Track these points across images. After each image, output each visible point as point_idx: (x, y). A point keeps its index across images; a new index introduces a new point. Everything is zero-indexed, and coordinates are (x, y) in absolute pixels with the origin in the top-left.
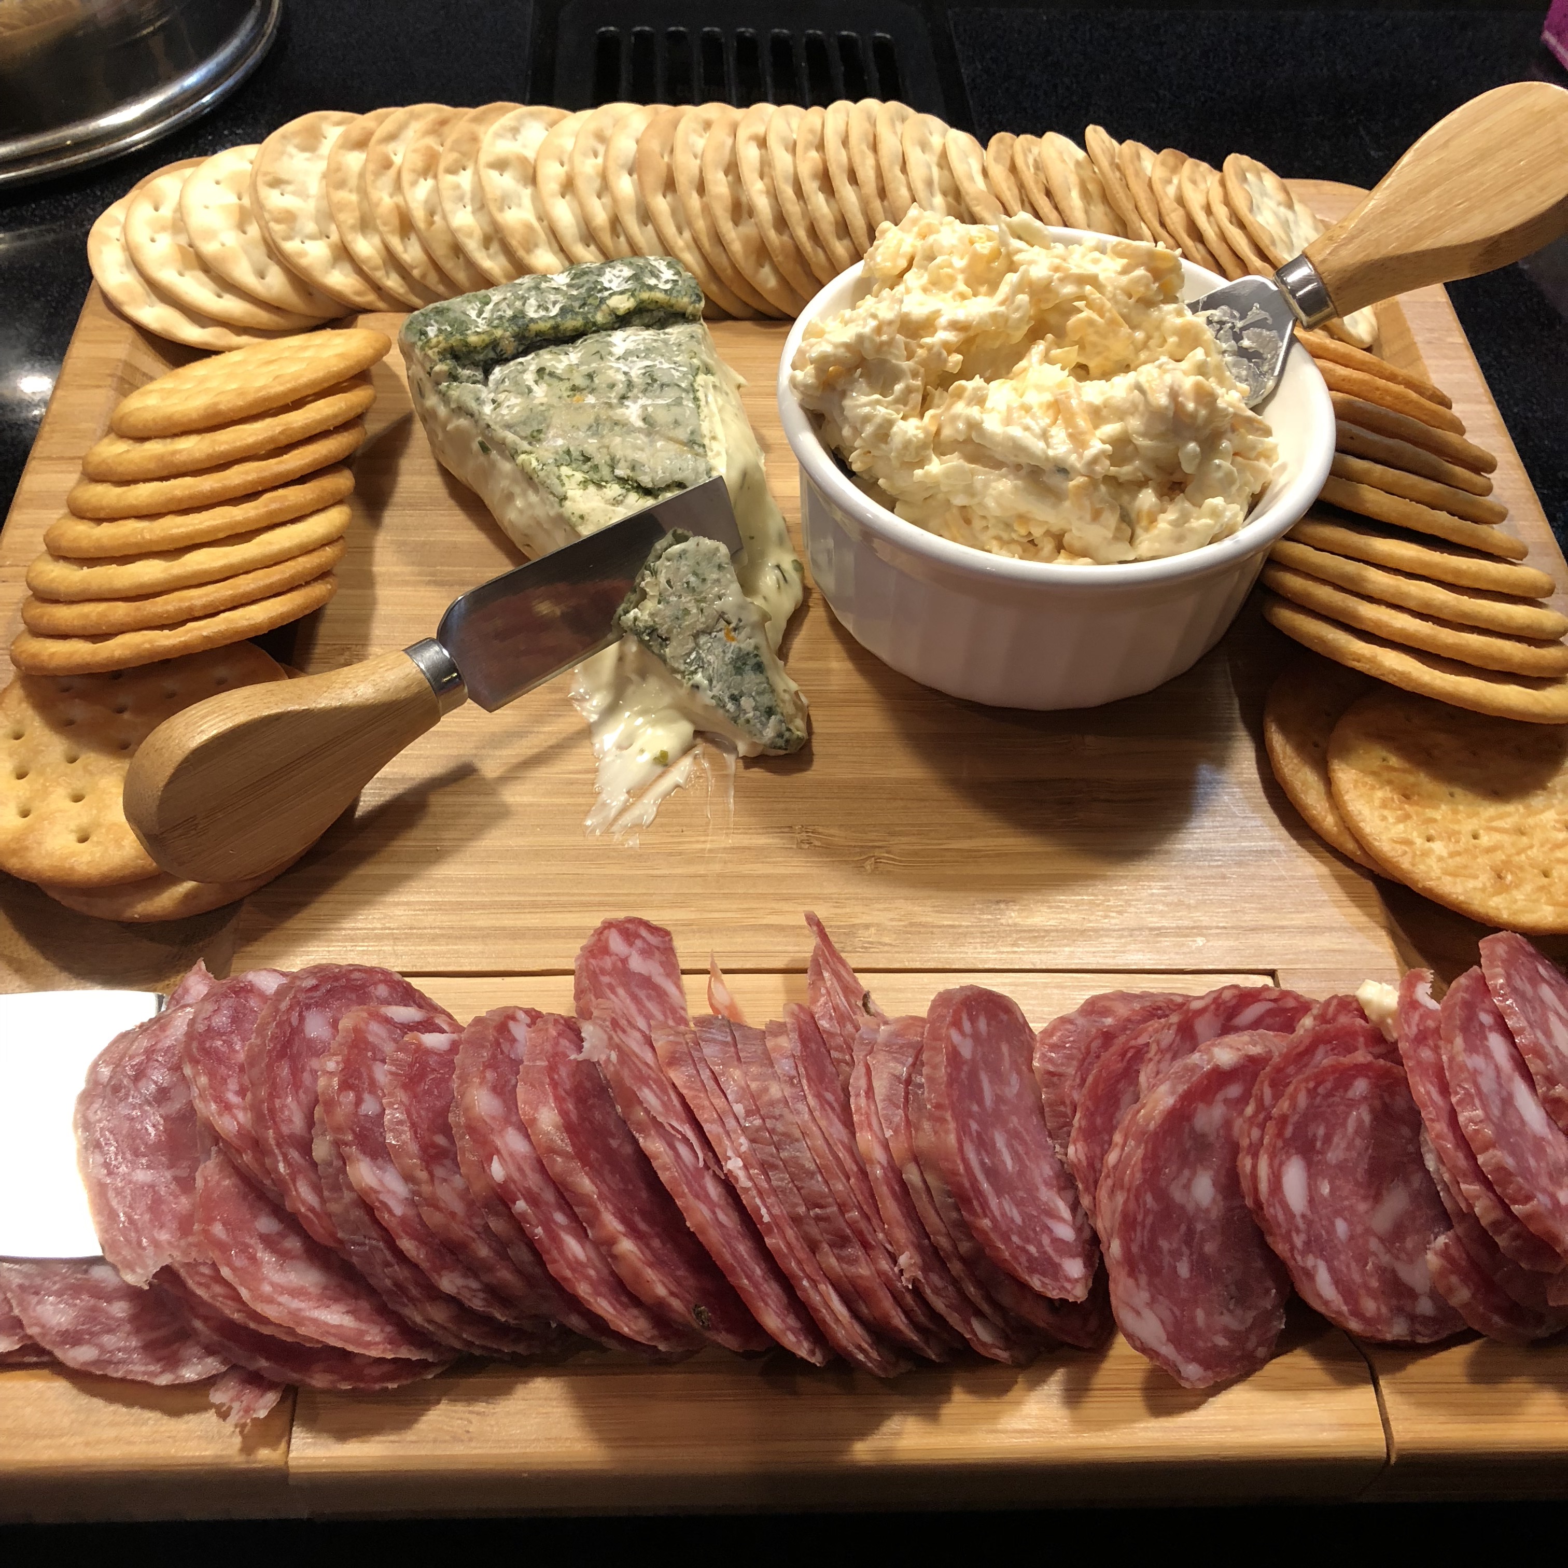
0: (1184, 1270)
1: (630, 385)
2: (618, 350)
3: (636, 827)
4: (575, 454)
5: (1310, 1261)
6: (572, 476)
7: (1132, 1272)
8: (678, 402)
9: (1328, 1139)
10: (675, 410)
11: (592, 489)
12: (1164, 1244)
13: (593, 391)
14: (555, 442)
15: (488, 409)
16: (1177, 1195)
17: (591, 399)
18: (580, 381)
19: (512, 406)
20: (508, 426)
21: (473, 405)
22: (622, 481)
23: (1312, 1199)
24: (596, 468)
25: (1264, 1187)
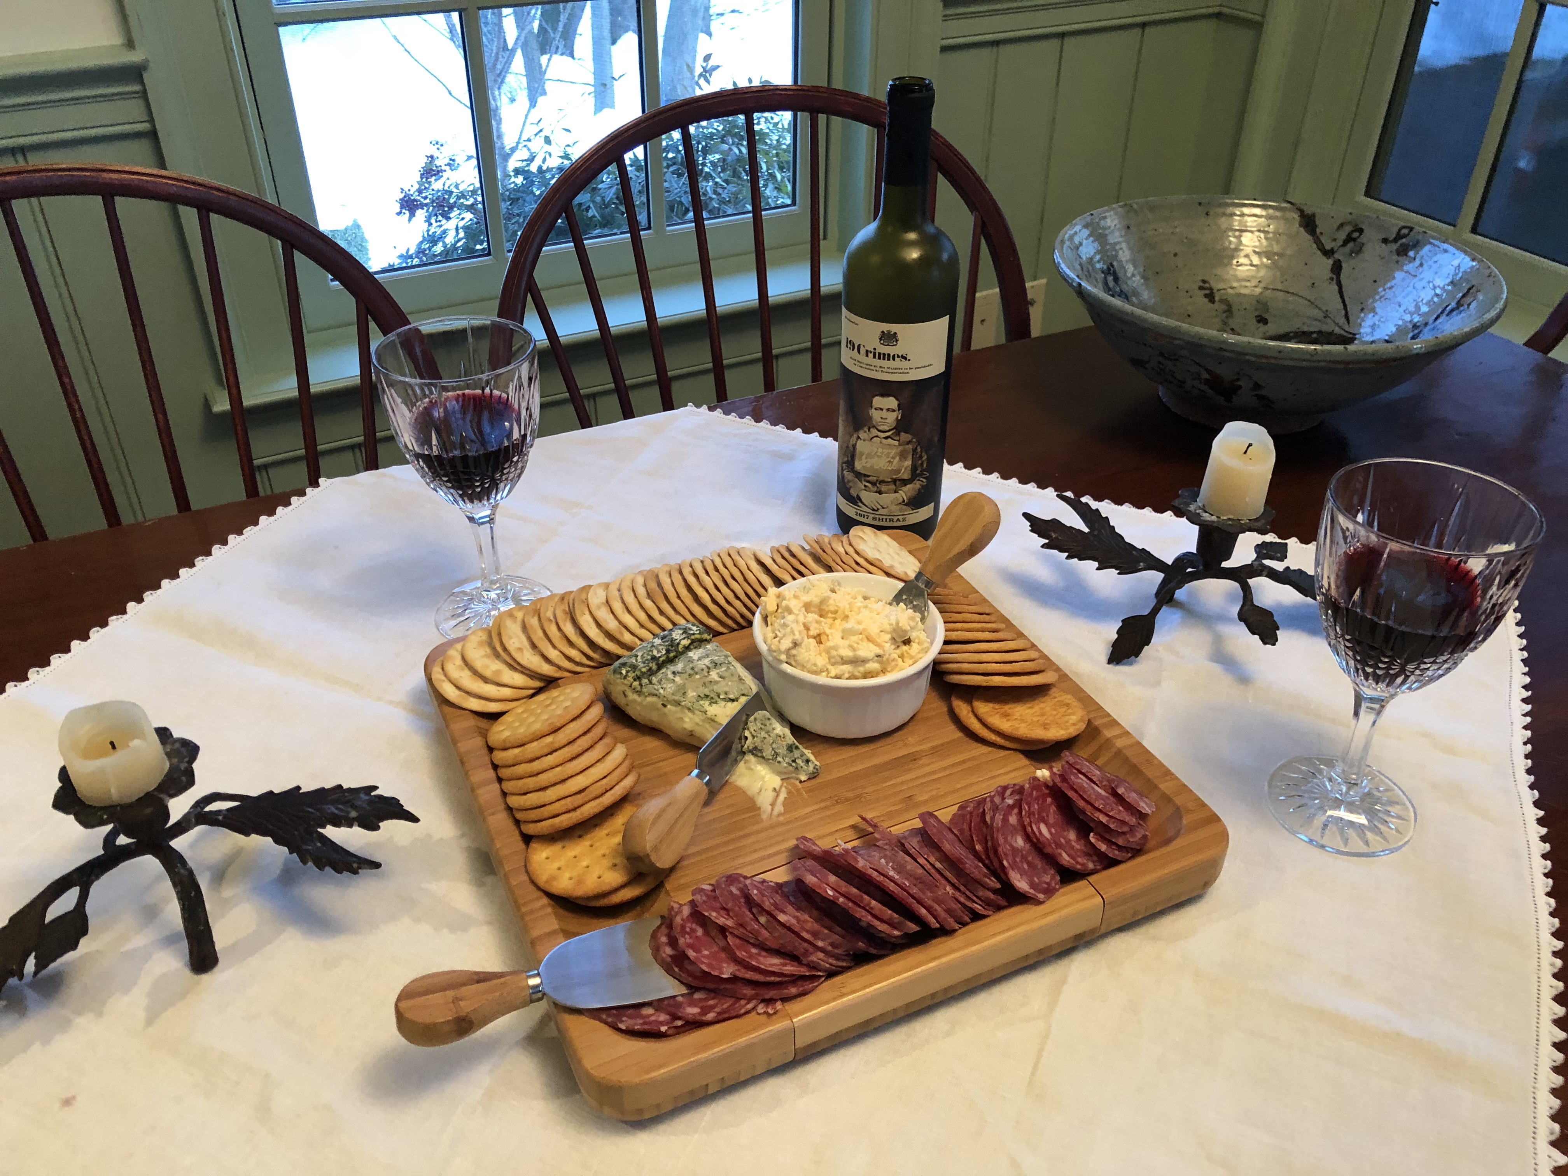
0: (1026, 866)
1: (709, 668)
2: (695, 657)
3: (779, 815)
4: (702, 696)
5: (1059, 851)
6: (706, 703)
7: (1013, 869)
8: (728, 668)
9: (1047, 816)
10: (730, 671)
11: (714, 705)
12: (1018, 860)
13: (697, 673)
14: (692, 694)
15: (661, 691)
16: (1015, 845)
17: (698, 677)
18: (691, 672)
19: (670, 688)
20: (673, 694)
21: (656, 692)
22: (724, 699)
23: (1051, 833)
24: (712, 698)
25: (1037, 833)
